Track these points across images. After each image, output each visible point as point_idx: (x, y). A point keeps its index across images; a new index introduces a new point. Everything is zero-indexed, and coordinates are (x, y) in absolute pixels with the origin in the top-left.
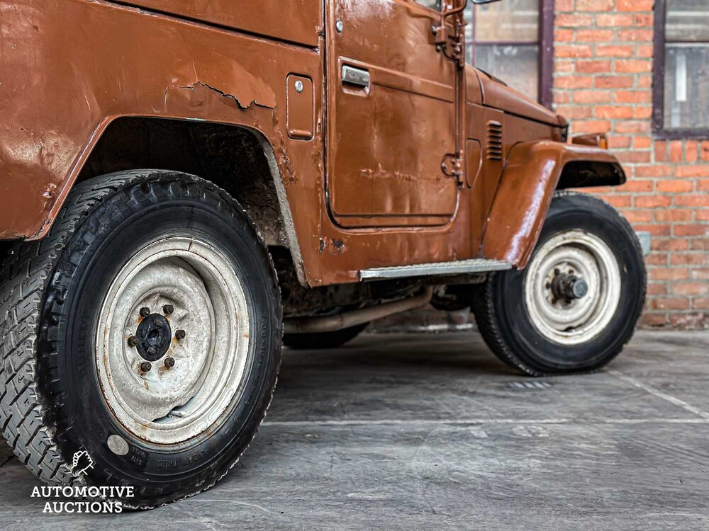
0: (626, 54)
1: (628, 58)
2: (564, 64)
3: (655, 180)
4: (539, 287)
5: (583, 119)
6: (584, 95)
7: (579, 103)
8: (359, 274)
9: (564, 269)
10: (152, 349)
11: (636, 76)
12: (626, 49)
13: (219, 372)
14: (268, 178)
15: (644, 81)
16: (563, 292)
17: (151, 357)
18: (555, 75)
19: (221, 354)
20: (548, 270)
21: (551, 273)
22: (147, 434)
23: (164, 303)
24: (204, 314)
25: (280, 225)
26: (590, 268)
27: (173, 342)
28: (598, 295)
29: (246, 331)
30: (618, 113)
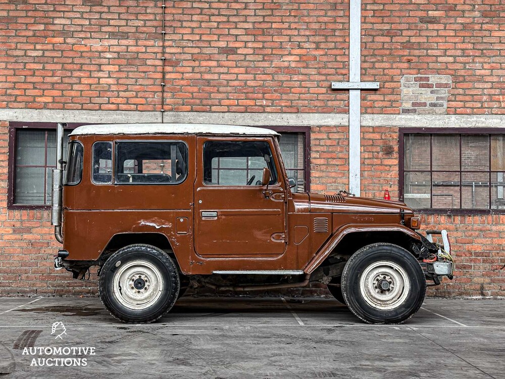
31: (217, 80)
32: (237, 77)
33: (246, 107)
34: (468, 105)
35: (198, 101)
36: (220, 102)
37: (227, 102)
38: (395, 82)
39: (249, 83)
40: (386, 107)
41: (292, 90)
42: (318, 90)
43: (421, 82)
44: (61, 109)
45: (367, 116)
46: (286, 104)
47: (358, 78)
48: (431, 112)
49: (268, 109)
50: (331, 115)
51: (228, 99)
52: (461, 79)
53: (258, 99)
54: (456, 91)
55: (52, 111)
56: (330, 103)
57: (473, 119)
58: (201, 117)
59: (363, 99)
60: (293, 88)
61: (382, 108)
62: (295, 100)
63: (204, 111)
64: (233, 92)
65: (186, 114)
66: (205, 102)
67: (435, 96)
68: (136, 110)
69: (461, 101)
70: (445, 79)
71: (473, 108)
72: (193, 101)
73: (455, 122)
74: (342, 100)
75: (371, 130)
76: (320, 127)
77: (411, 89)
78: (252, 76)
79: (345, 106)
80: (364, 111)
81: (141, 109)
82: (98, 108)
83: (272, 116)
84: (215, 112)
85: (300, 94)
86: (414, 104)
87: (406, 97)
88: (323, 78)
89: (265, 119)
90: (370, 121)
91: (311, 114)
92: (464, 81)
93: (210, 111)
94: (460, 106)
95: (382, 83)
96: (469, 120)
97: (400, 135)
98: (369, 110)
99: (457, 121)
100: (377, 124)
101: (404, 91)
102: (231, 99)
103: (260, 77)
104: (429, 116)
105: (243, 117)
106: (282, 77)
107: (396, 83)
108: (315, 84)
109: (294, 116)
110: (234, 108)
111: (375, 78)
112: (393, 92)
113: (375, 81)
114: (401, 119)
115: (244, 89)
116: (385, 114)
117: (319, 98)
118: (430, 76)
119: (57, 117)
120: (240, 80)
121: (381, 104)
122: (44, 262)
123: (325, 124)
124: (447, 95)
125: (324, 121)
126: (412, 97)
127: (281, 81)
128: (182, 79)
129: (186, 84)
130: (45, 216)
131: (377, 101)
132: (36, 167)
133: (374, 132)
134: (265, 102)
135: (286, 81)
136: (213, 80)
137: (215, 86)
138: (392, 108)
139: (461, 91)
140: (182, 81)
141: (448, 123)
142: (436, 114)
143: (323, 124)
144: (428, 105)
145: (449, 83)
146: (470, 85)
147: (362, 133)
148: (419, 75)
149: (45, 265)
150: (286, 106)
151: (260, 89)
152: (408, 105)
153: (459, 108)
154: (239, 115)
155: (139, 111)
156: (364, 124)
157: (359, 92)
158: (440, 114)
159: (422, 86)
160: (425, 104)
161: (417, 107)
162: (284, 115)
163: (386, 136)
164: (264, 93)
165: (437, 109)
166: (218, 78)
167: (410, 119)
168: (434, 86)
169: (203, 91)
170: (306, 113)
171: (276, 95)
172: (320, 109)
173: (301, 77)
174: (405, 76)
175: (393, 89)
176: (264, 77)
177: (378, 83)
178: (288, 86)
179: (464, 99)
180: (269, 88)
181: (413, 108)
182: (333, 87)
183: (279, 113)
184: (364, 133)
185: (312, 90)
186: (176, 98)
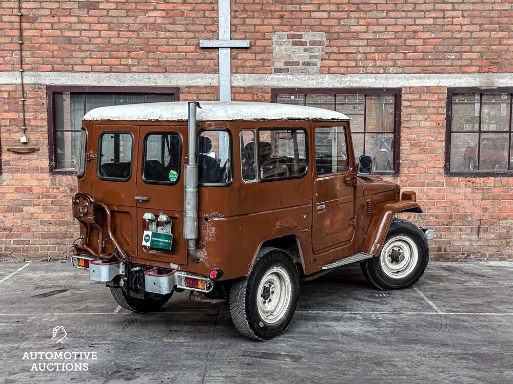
0: (433, 139)
1: (434, 141)
2: (405, 143)
3: (446, 194)
4: (386, 257)
5: (413, 168)
6: (413, 157)
7: (411, 160)
8: (321, 268)
9: (396, 249)
10: (266, 297)
11: (437, 149)
12: (432, 137)
13: (282, 302)
14: (296, 243)
15: (441, 151)
16: (395, 258)
17: (266, 299)
18: (401, 148)
19: (283, 297)
20: (390, 250)
21: (391, 251)
22: (267, 321)
23: (269, 284)
24: (279, 286)
25: (298, 257)
26: (406, 249)
27: (271, 294)
28: (410, 258)
29: (290, 290)
30: (430, 165)
31: (79, 37)
32: (100, 34)
33: (111, 66)
34: (343, 63)
35: (59, 60)
36: (82, 61)
37: (89, 61)
38: (267, 39)
39: (114, 41)
40: (258, 66)
41: (159, 48)
42: (186, 48)
43: (294, 40)
45: (238, 76)
46: (153, 63)
47: (228, 35)
48: (304, 71)
49: (134, 69)
50: (201, 75)
51: (91, 58)
52: (335, 36)
53: (123, 58)
54: (330, 49)
56: (199, 62)
57: (347, 79)
58: (63, 77)
59: (233, 58)
60: (160, 46)
61: (253, 67)
62: (162, 59)
63: (66, 71)
64: (96, 50)
65: (47, 73)
66: (66, 61)
67: (308, 54)
69: (335, 60)
70: (320, 36)
71: (347, 67)
72: (53, 60)
73: (329, 82)
74: (212, 59)
75: (242, 91)
76: (189, 87)
77: (283, 47)
78: (116, 33)
79: (215, 65)
80: (234, 71)
83: (139, 77)
84: (78, 72)
85: (167, 52)
86: (287, 63)
87: (279, 55)
88: (192, 35)
89: (132, 79)
90: (241, 81)
91: (180, 74)
92: (338, 39)
93: (73, 71)
94: (334, 65)
95: (253, 41)
96: (343, 79)
97: (272, 95)
98: (240, 70)
99: (330, 81)
100: (249, 84)
101: (277, 49)
102: (94, 58)
103: (125, 35)
104: (302, 76)
105: (108, 77)
106: (148, 34)
107: (268, 41)
108: (182, 41)
109: (162, 75)
110: (98, 68)
111: (245, 35)
112: (265, 50)
113: (246, 39)
114: (273, 79)
115: (108, 47)
116: (257, 74)
117: (187, 57)
118: (303, 33)
120: (103, 38)
121: (252, 63)
123: (195, 84)
124: (321, 53)
125: (193, 81)
126: (284, 55)
127: (147, 38)
128: (41, 36)
129: (45, 42)
131: (248, 60)
133: (245, 93)
134: (130, 61)
135: (152, 38)
136: (74, 37)
137: (77, 44)
138: (263, 67)
139: (335, 49)
140: (41, 39)
141: (322, 83)
142: (310, 73)
143: (192, 85)
144: (301, 64)
145: (323, 40)
146: (345, 42)
147: (232, 94)
148: (292, 32)
150: (153, 65)
151: (124, 47)
152: (280, 65)
153: (333, 67)
154: (104, 75)
156: (235, 84)
157: (229, 50)
158: (314, 74)
159: (294, 44)
160: (297, 63)
161: (290, 66)
162: (151, 75)
163: (258, 96)
164: (129, 52)
165: (310, 68)
166: (79, 35)
167: (283, 79)
168: (308, 44)
169: (64, 49)
170: (175, 72)
171: (142, 53)
172: (189, 68)
173: (167, 34)
174: (277, 33)
175: (265, 47)
176: (128, 34)
177: (248, 41)
178: (154, 44)
179: (338, 58)
180: (135, 46)
181: (285, 67)
182: (201, 46)
183: (146, 73)
184: (235, 94)
185: (180, 48)
186: (35, 57)
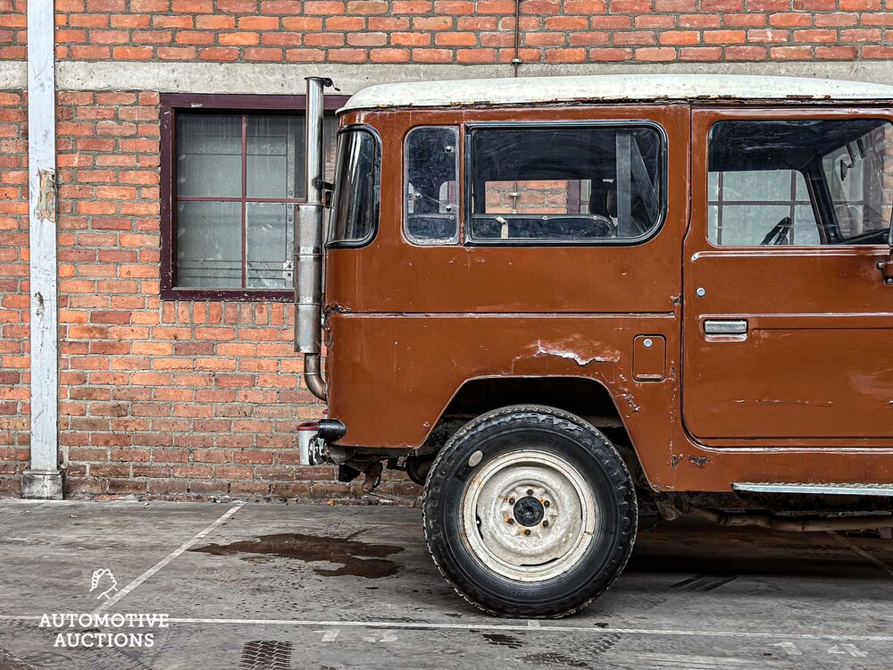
33: (723, 47)
35: (602, 37)
36: (656, 37)
37: (673, 37)
41: (842, 1)
44: (278, 62)
46: (825, 38)
49: (778, 52)
51: (677, 28)
53: (754, 28)
55: (258, 67)
62: (847, 28)
63: (616, 62)
64: (689, 10)
65: (573, 68)
66: (619, 38)
68: (454, 61)
72: (589, 35)
81: (465, 60)
82: (362, 57)
83: (788, 70)
84: (644, 62)
85: (861, 12)
91: (888, 62)
93: (633, 61)
102: (685, 29)
109: (844, 67)
110: (692, 52)
115: (718, 4)
119: (268, 81)
122: (245, 422)
130: (245, 315)
132: (223, 200)
134: (770, 35)
149: (248, 429)
150: (824, 44)
151: (758, 3)
154: (705, 68)
155: (460, 63)
162: (819, 67)
164: (768, 12)
169: (616, 9)
170: (876, 59)
171: (799, 15)
183: (806, 60)
186: (548, 30)
